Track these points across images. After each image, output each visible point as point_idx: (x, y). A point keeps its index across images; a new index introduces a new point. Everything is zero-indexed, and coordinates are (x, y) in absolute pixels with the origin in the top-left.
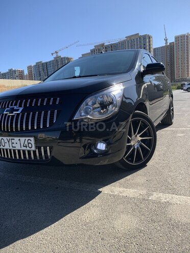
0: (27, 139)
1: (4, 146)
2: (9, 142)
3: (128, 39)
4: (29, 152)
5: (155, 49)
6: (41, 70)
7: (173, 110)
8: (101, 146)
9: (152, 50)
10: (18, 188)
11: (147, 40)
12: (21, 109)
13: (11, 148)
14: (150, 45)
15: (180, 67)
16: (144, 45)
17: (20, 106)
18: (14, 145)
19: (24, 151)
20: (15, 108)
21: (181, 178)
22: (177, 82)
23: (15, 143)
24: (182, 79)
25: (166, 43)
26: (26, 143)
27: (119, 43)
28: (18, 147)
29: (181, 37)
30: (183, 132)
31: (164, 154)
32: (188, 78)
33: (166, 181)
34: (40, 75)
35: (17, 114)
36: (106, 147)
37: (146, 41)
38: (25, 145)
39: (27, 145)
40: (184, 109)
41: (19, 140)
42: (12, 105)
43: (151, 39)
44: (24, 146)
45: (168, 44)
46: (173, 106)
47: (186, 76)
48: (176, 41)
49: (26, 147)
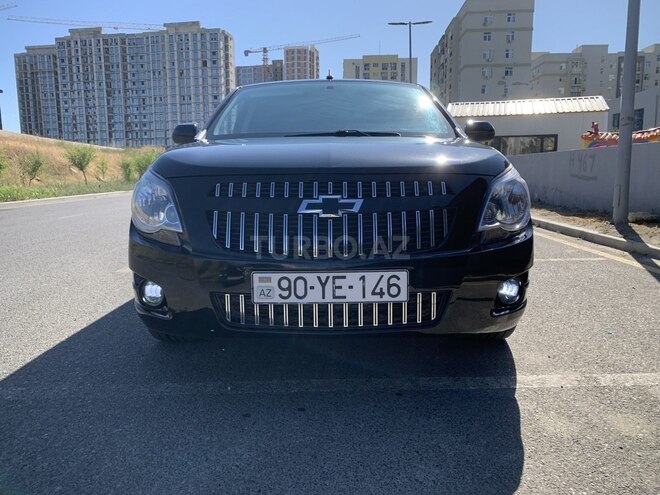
0: (387, 274)
1: (300, 298)
2: (323, 285)
3: (172, 31)
5: (238, 69)
9: (232, 70)
11: (222, 45)
12: (359, 204)
13: (328, 300)
14: (227, 57)
16: (214, 53)
18: (339, 293)
23: (346, 287)
25: (265, 60)
26: (383, 285)
27: (146, 36)
28: (354, 296)
29: (299, 51)
35: (351, 214)
37: (217, 44)
38: (378, 290)
39: (385, 290)
41: (363, 278)
43: (230, 43)
44: (374, 293)
45: (270, 63)
48: (287, 59)
49: (381, 294)
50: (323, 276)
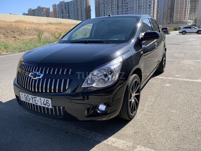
0: (46, 99)
1: (29, 101)
2: (32, 99)
4: (48, 109)
6: (63, 9)
7: (165, 60)
8: (102, 107)
10: (38, 130)
12: (42, 75)
13: (34, 103)
15: (179, 12)
17: (41, 73)
19: (44, 108)
20: (38, 73)
21: (160, 132)
22: (174, 24)
23: (37, 101)
24: (179, 21)
26: (45, 102)
28: (39, 104)
30: (170, 82)
31: (152, 105)
32: (184, 21)
33: (149, 134)
34: (63, 13)
35: (39, 79)
36: (106, 109)
38: (44, 104)
39: (46, 104)
40: (176, 55)
41: (40, 99)
42: (35, 71)
44: (43, 104)
46: (165, 57)
47: (183, 20)
49: (45, 105)
50: (32, 96)
